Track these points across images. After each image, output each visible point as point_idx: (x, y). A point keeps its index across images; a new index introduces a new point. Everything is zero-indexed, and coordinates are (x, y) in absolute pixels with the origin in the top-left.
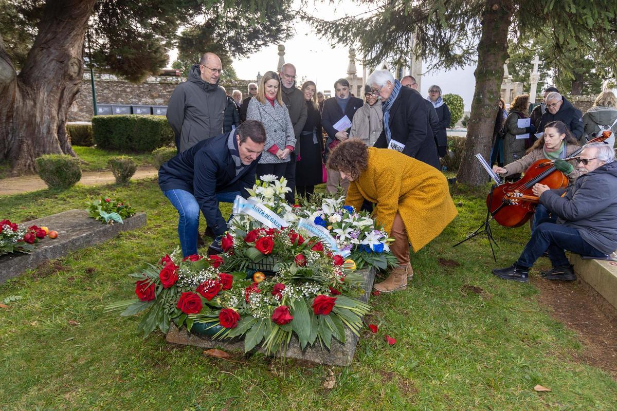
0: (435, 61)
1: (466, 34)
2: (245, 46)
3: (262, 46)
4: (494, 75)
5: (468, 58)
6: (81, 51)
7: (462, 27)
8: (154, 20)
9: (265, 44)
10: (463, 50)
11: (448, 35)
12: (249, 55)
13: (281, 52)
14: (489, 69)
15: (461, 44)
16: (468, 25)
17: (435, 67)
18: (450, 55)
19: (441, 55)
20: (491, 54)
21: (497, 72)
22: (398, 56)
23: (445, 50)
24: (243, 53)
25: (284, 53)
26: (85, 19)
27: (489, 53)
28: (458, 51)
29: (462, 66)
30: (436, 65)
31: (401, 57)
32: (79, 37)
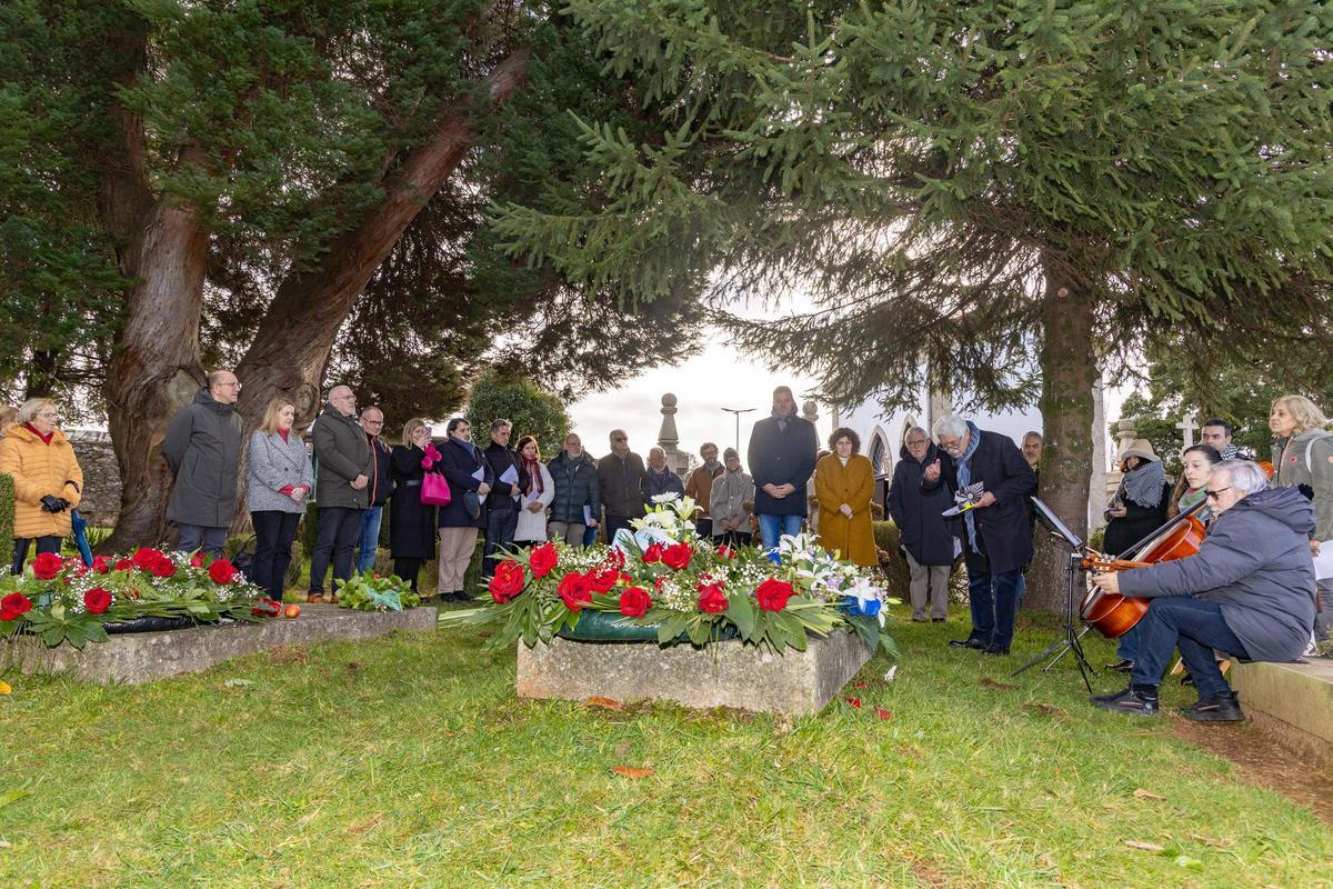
0: (968, 396)
1: (1024, 353)
2: (613, 367)
3: (647, 368)
4: (1074, 406)
5: (1032, 394)
6: (319, 372)
7: (1015, 339)
8: (446, 334)
9: (651, 363)
10: (1022, 380)
11: (988, 351)
12: (619, 381)
13: (669, 408)
14: (1064, 394)
15: (1017, 369)
16: (1024, 335)
17: (969, 408)
18: (995, 386)
19: (979, 387)
20: (1064, 370)
21: (1079, 400)
22: (897, 389)
23: (985, 378)
24: (608, 378)
25: (676, 410)
27: (1061, 368)
28: (1012, 383)
29: (1020, 407)
30: (969, 404)
31: (902, 390)
32: (322, 350)
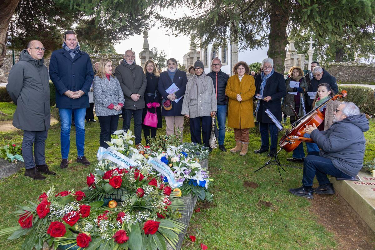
0: (244, 44)
1: (262, 27)
2: (118, 35)
3: (129, 36)
4: (279, 54)
5: (264, 42)
6: (4, 38)
7: (260, 23)
8: (57, 17)
9: (131, 34)
10: (261, 37)
11: (250, 28)
12: (120, 41)
13: (146, 36)
14: (276, 50)
15: (260, 33)
16: (263, 22)
17: (244, 48)
18: (253, 40)
19: (247, 41)
20: (276, 42)
21: (281, 52)
22: (219, 41)
23: (249, 37)
24: (116, 40)
25: (148, 37)
26: (8, 18)
27: (275, 41)
28: (258, 38)
29: (261, 47)
30: (244, 47)
31: (221, 41)
32: (4, 30)
